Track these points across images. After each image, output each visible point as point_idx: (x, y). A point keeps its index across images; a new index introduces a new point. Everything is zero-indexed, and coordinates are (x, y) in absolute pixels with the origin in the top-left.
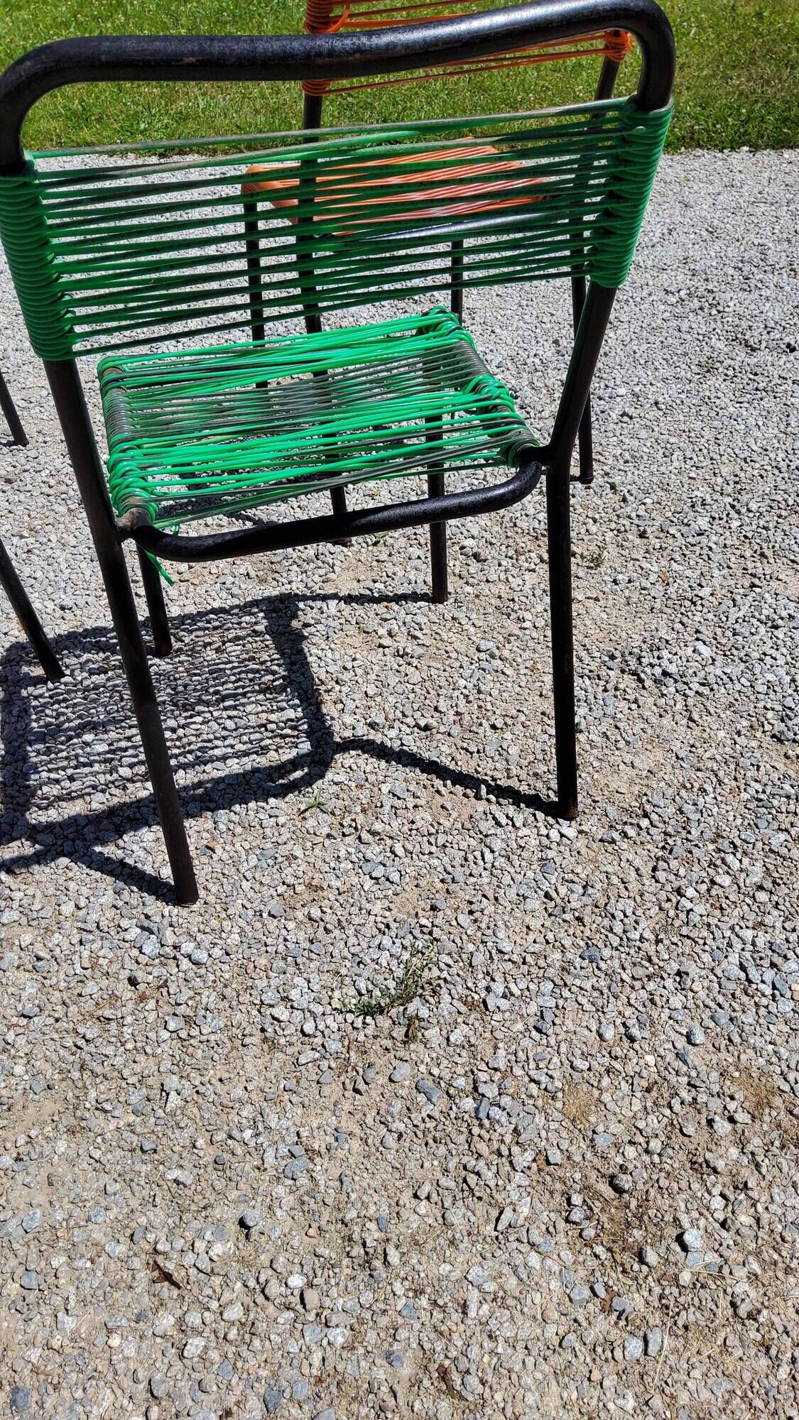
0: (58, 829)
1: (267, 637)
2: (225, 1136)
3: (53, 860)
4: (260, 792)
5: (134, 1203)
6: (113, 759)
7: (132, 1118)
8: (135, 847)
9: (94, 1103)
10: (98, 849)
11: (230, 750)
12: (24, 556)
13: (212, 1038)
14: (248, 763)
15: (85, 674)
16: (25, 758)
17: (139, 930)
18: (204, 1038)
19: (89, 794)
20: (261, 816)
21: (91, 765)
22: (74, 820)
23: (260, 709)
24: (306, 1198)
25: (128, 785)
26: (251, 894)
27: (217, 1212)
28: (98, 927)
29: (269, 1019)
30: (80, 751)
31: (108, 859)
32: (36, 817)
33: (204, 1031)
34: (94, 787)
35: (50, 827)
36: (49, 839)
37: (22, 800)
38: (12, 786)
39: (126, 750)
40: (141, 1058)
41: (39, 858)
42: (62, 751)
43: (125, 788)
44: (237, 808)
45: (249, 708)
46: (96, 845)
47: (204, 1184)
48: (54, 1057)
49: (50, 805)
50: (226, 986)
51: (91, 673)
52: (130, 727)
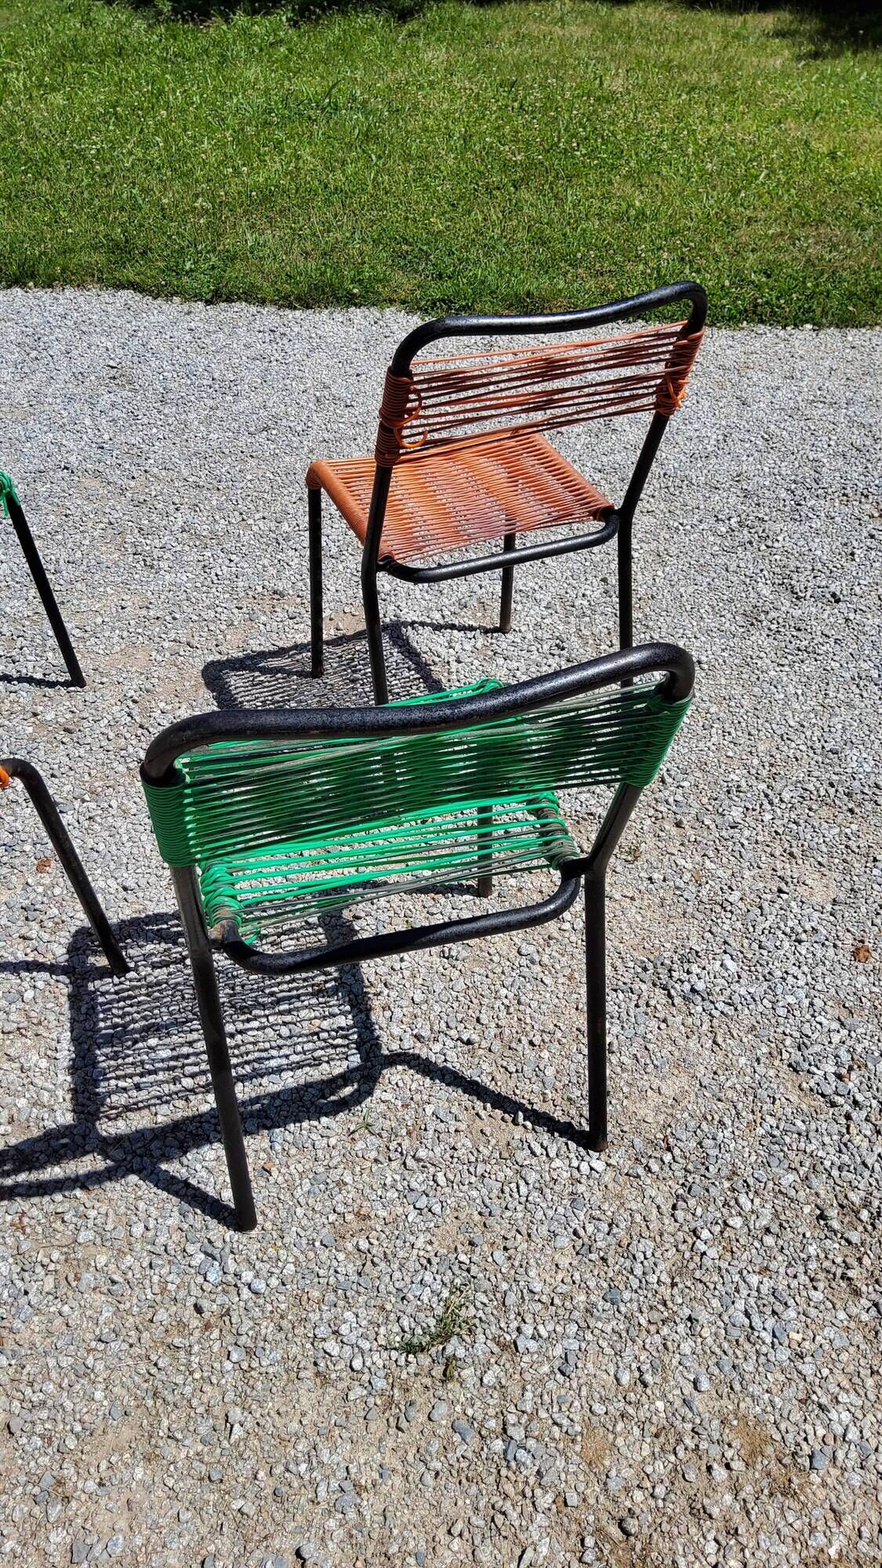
0: (127, 1144)
1: (320, 930)
2: (283, 1468)
3: (123, 1177)
4: (312, 1109)
5: (204, 1531)
6: (175, 1067)
7: (200, 1447)
8: (198, 1167)
9: (166, 1431)
10: (164, 1167)
11: (284, 1061)
12: (86, 824)
13: (271, 1370)
14: (301, 1077)
15: (149, 969)
16: (94, 1063)
17: (202, 1256)
18: (263, 1370)
19: (155, 1105)
20: (314, 1136)
21: (155, 1072)
22: (140, 1134)
23: (313, 1015)
24: (354, 1532)
25: (191, 1097)
26: (305, 1222)
27: (276, 1543)
28: (166, 1250)
29: (322, 1353)
30: (145, 1057)
31: (173, 1178)
32: (107, 1128)
33: (264, 1363)
34: (159, 1098)
35: (119, 1139)
36: (119, 1155)
37: (92, 1109)
38: (83, 1093)
39: (187, 1056)
40: (207, 1388)
41: (109, 1175)
42: (129, 1056)
43: (187, 1100)
44: (291, 1127)
45: (303, 1013)
46: (162, 1162)
47: (264, 1515)
48: (129, 1383)
49: (118, 1115)
50: (282, 1317)
51: (154, 966)
52: (191, 1031)
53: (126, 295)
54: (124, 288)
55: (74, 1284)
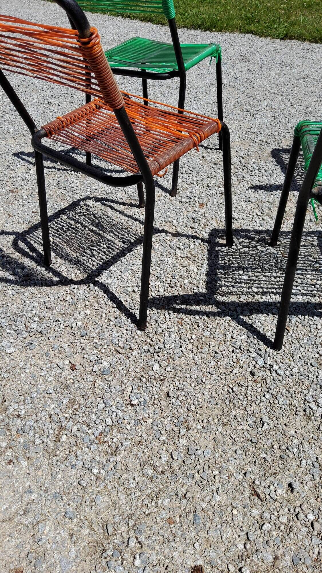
0: (227, 305)
1: (318, 248)
2: (286, 448)
3: (224, 316)
4: (310, 312)
5: (247, 461)
6: (249, 283)
7: (248, 427)
8: (257, 321)
9: (234, 416)
10: (242, 317)
11: (298, 292)
12: (220, 195)
13: (283, 407)
14: (306, 299)
15: (241, 247)
16: (216, 274)
17: (256, 354)
18: (280, 406)
19: (239, 295)
20: (310, 322)
21: (241, 283)
22: (233, 303)
23: (313, 278)
24: (318, 485)
25: (256, 295)
26: (304, 354)
27: (280, 477)
28: (240, 348)
29: (308, 407)
30: (237, 277)
31: (245, 322)
32: (219, 298)
33: (280, 403)
34: (242, 292)
35: (223, 303)
36: (224, 308)
37: (214, 290)
38: (210, 284)
39: (255, 281)
40: (253, 405)
41: (219, 314)
42: (230, 275)
43: (253, 296)
44: (300, 316)
45: (308, 276)
46: (241, 315)
47: (275, 464)
48: (219, 392)
49: (224, 295)
50: (290, 388)
51: (244, 247)
52: (257, 272)
53: (249, 35)
54: (248, 33)
55: (200, 349)
